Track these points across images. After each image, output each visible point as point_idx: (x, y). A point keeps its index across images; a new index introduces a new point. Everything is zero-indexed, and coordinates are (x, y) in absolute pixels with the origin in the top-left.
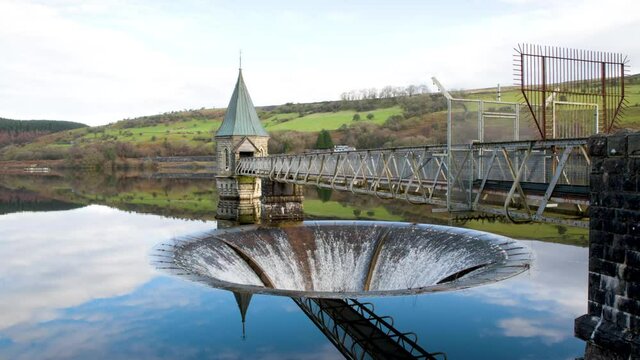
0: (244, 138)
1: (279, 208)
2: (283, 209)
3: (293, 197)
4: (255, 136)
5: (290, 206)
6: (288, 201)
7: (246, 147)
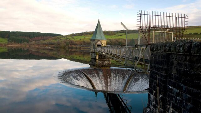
0: (98, 40)
1: (103, 63)
2: (104, 63)
3: (108, 60)
4: (102, 40)
5: (107, 62)
6: (106, 61)
7: (99, 43)
